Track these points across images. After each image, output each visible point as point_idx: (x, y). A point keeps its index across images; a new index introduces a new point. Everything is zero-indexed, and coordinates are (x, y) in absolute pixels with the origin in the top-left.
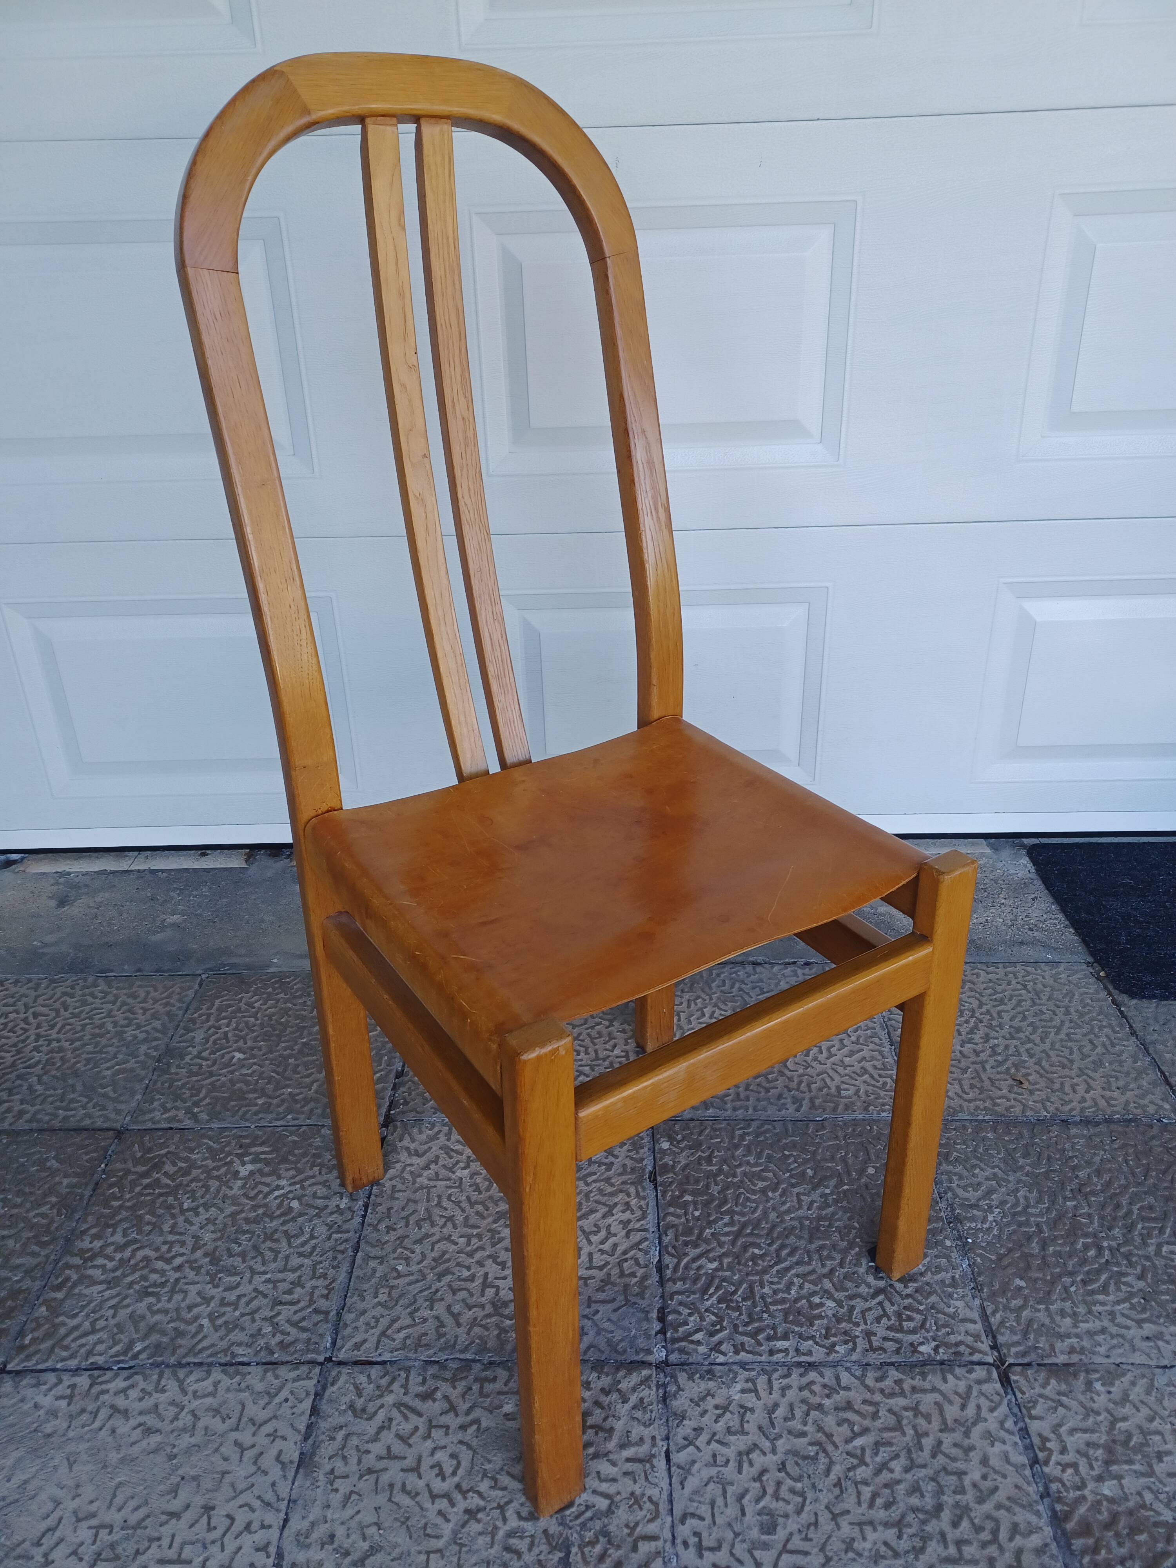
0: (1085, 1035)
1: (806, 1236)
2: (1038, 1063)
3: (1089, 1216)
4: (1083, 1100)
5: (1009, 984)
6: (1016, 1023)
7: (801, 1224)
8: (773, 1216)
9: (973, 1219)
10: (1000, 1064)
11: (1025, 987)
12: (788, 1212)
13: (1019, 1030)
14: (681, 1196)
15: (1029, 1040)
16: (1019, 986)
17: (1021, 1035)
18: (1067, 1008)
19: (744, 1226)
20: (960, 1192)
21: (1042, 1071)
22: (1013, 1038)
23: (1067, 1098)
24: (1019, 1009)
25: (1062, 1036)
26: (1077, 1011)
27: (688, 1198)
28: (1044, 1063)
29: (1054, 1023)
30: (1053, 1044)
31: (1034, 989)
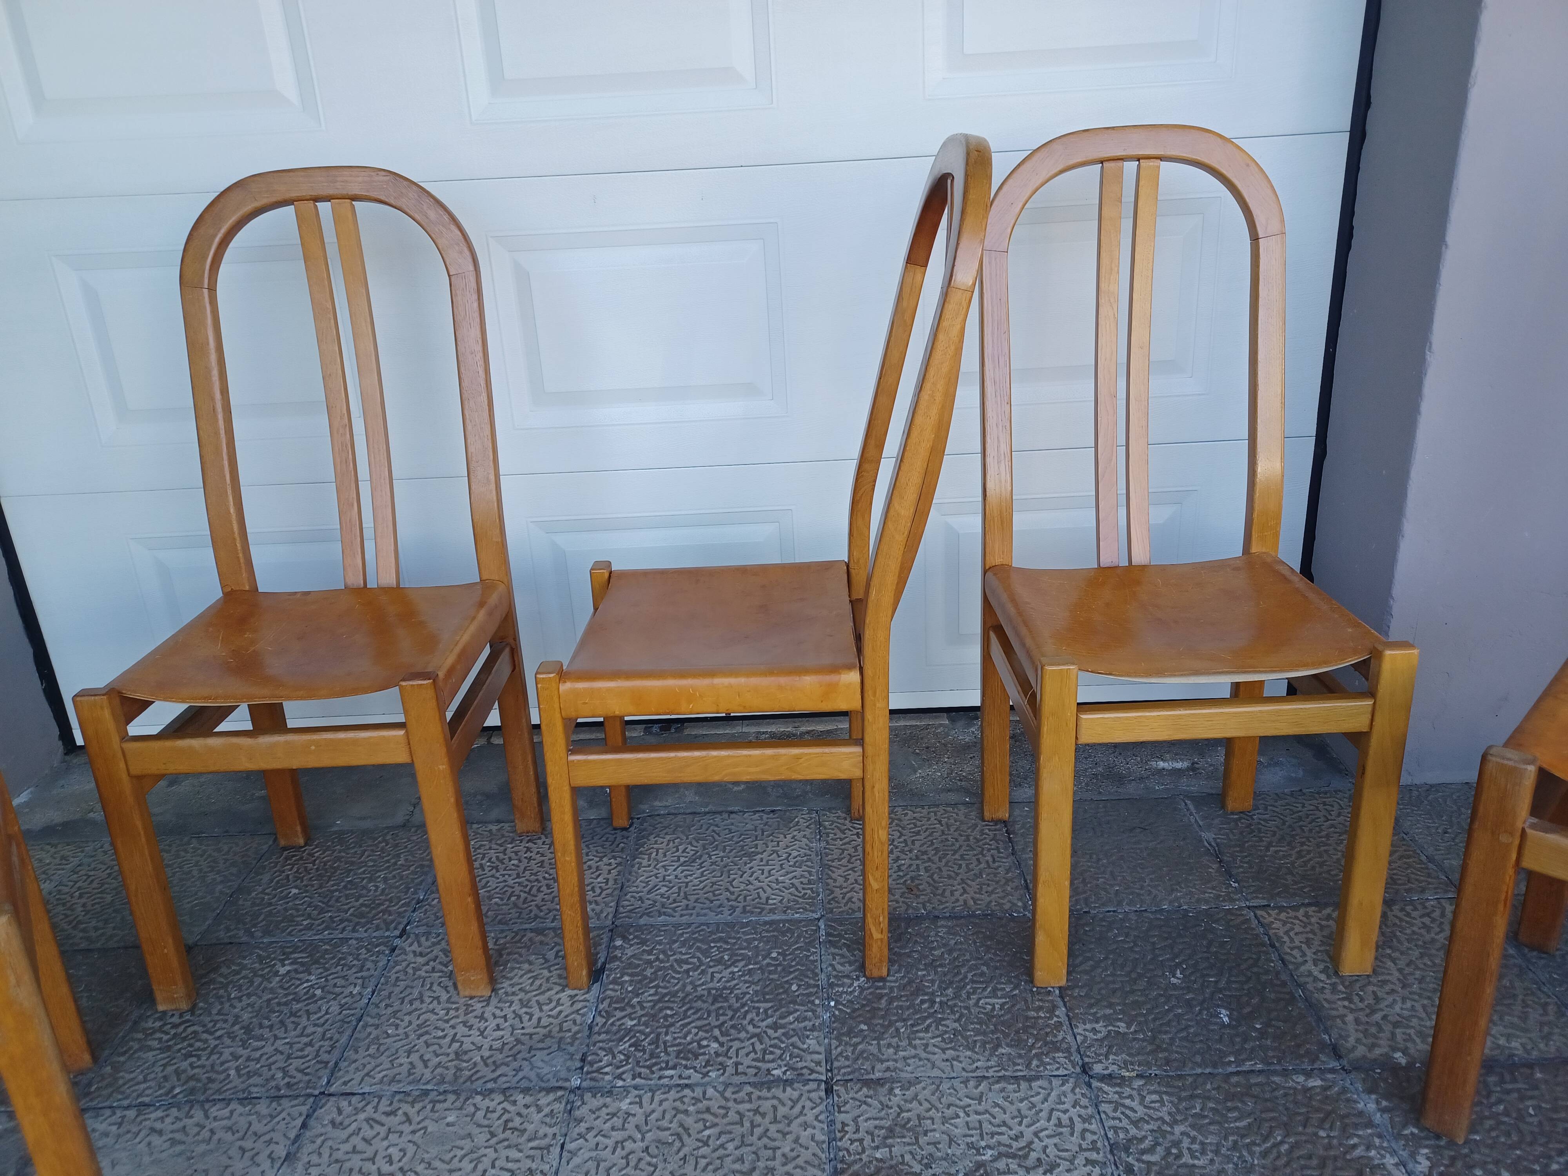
0: (975, 855)
1: (710, 1001)
2: (931, 876)
3: (933, 982)
4: (957, 900)
5: (929, 819)
6: (924, 848)
7: (709, 993)
8: (689, 988)
9: (842, 985)
10: (901, 877)
11: (940, 822)
12: (702, 984)
13: (925, 853)
14: (622, 977)
15: (930, 860)
16: (936, 822)
17: (925, 857)
18: (968, 836)
19: (666, 995)
20: (839, 967)
21: (932, 882)
22: (917, 858)
23: (944, 900)
24: (930, 838)
25: (957, 856)
26: (975, 838)
27: (626, 978)
28: (936, 877)
29: (954, 848)
30: (948, 862)
31: (947, 824)
